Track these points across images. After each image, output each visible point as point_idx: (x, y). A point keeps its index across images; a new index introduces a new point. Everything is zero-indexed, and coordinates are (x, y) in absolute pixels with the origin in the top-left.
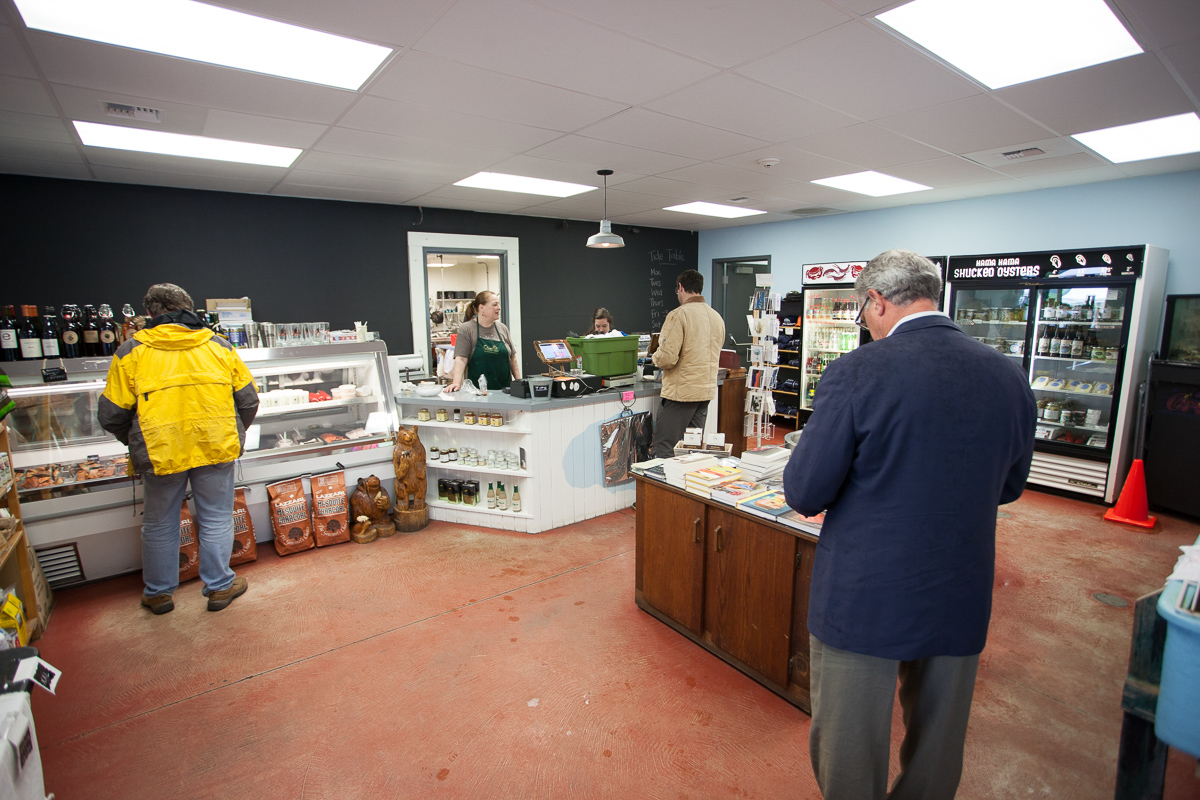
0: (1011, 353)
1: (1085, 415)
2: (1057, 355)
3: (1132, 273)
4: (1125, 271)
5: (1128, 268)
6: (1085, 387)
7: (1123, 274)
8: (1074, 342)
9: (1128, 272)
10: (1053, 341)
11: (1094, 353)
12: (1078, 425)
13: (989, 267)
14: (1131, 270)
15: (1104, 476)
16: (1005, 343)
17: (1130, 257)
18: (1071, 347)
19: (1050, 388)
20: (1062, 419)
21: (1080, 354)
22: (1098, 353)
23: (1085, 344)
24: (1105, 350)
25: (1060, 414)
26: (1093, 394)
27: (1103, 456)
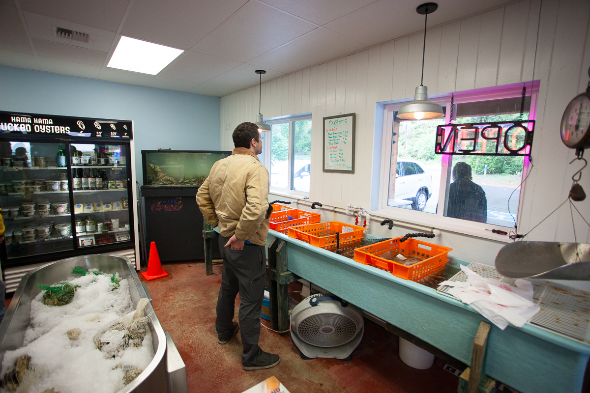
0: (53, 190)
1: (111, 224)
2: (87, 188)
3: (128, 137)
4: (124, 135)
5: (126, 134)
6: (108, 207)
7: (123, 137)
8: (97, 180)
9: (125, 136)
10: (83, 180)
11: (109, 185)
12: (110, 230)
13: (25, 123)
14: (127, 135)
15: (134, 256)
16: (45, 183)
17: (125, 127)
18: (95, 182)
19: (86, 211)
20: (99, 229)
21: (102, 186)
22: (113, 185)
23: (103, 180)
24: (116, 183)
25: (97, 226)
26: (114, 210)
27: (130, 245)
